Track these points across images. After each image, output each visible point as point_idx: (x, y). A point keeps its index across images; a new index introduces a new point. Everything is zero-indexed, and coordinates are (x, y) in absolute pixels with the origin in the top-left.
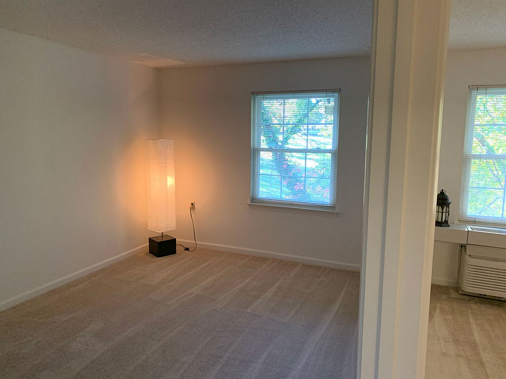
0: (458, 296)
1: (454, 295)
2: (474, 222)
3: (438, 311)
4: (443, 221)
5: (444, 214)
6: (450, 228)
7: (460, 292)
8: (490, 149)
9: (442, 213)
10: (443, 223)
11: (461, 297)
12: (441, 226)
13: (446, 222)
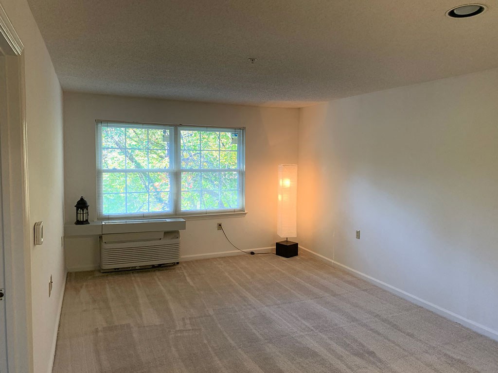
0: (101, 274)
1: (97, 274)
2: (108, 218)
3: (84, 287)
4: (84, 220)
5: (84, 215)
6: (90, 224)
7: (102, 271)
8: (138, 165)
9: (83, 214)
10: (85, 221)
11: (104, 274)
12: (83, 224)
13: (87, 220)
